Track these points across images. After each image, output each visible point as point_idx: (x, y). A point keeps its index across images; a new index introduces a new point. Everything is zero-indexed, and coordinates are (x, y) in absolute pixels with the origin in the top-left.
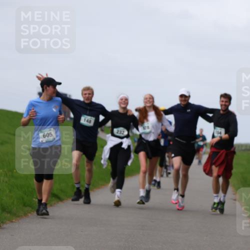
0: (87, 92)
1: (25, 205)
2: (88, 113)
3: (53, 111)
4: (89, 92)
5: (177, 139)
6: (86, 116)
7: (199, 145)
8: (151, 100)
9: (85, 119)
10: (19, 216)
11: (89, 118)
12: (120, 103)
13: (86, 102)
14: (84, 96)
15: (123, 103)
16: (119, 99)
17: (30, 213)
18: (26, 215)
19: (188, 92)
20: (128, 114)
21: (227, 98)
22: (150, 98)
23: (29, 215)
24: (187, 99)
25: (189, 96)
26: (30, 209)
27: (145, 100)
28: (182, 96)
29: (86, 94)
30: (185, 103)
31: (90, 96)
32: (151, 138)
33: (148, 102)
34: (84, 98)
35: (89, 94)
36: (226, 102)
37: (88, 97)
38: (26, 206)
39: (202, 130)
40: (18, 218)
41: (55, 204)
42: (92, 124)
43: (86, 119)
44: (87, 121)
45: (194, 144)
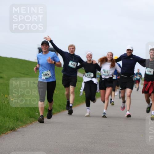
0: (71, 48)
2: (73, 60)
5: (121, 75)
6: (72, 62)
10: (27, 124)
11: (74, 63)
12: (87, 57)
13: (71, 53)
14: (70, 50)
15: (89, 57)
16: (87, 54)
17: (34, 122)
18: (31, 123)
19: (132, 48)
21: (153, 51)
23: (33, 123)
24: (131, 52)
26: (34, 119)
27: (108, 56)
28: (128, 50)
29: (71, 49)
31: (73, 50)
35: (73, 49)
36: (153, 53)
37: (72, 51)
38: (31, 118)
39: (139, 70)
40: (26, 125)
43: (73, 64)
44: (73, 65)
45: (132, 77)
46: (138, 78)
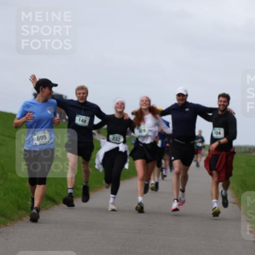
0: (81, 91)
1: (20, 208)
2: (82, 112)
3: (48, 113)
4: (83, 91)
5: (176, 140)
6: (80, 116)
7: (197, 147)
8: (147, 103)
9: (80, 119)
11: (83, 117)
12: (116, 108)
13: (81, 101)
14: (79, 95)
16: (115, 103)
18: (20, 218)
19: (186, 91)
20: (125, 118)
21: (225, 98)
22: (146, 101)
23: (24, 218)
24: (184, 98)
25: (187, 95)
27: (142, 103)
28: (179, 95)
29: (80, 94)
30: (183, 102)
31: (84, 95)
32: (148, 141)
33: (144, 105)
34: (78, 97)
35: (84, 93)
36: (224, 102)
37: (82, 97)
38: (21, 210)
39: (200, 132)
40: (13, 222)
41: (50, 207)
42: (86, 124)
44: (82, 121)
45: (193, 144)
46: (200, 145)
